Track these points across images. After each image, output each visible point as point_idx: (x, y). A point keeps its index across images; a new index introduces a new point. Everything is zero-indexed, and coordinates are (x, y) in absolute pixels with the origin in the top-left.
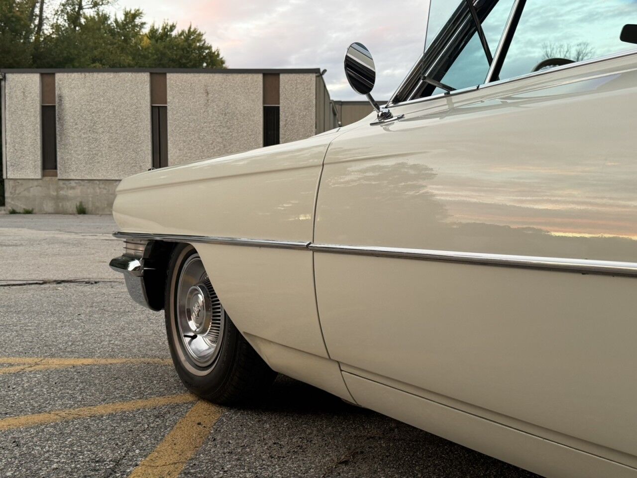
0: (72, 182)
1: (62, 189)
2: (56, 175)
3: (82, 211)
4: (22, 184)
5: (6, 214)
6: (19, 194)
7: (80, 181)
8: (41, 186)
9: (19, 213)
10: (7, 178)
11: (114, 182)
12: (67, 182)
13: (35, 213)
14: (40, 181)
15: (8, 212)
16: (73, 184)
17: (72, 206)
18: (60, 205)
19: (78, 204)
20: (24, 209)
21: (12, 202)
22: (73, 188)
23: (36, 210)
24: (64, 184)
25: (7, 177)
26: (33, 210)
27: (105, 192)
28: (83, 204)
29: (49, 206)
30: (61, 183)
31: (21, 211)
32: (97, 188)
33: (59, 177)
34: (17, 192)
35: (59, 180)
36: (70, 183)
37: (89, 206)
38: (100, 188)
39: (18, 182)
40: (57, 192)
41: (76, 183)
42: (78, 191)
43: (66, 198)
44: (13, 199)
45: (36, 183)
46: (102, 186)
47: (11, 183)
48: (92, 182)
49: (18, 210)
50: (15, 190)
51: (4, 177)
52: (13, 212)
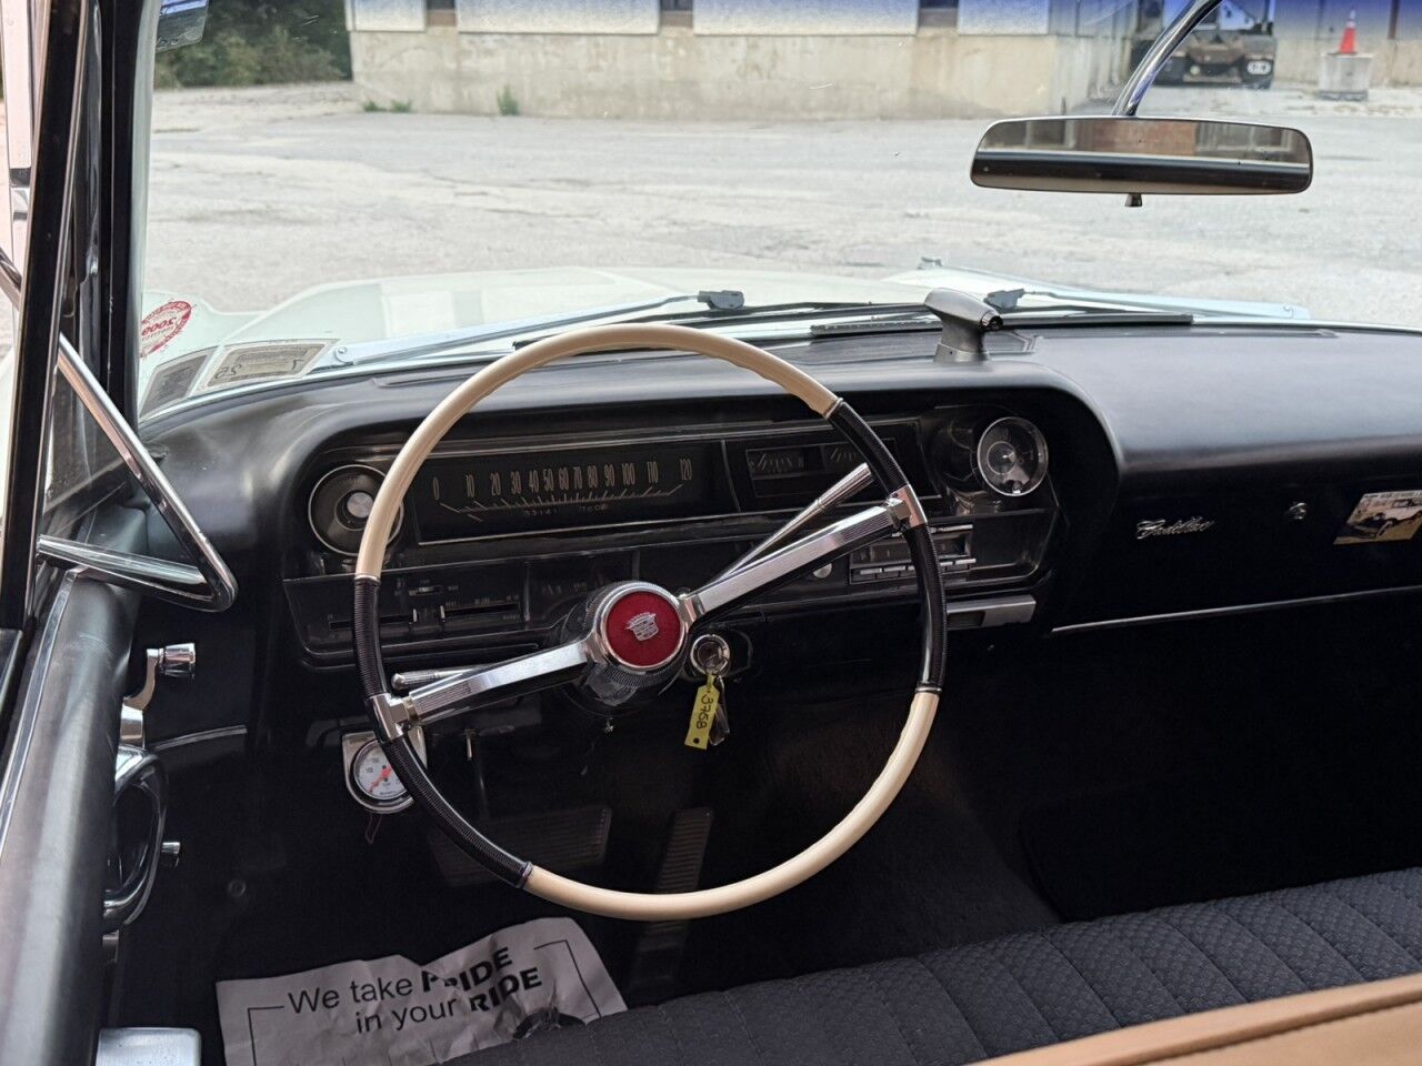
0: (487, 38)
1: (467, 54)
2: (453, 22)
3: (510, 108)
4: (385, 43)
5: (358, 112)
6: (381, 65)
7: (504, 37)
8: (424, 48)
9: (384, 110)
10: (355, 30)
11: (574, 38)
12: (476, 38)
13: (415, 112)
14: (422, 37)
15: (361, 108)
16: (490, 42)
17: (487, 95)
18: (466, 94)
19: (502, 92)
20: (393, 102)
21: (370, 86)
22: (489, 53)
23: (416, 105)
24: (471, 42)
25: (354, 25)
26: (410, 104)
27: (556, 62)
28: (512, 91)
29: (442, 96)
30: (465, 40)
31: (388, 105)
32: (540, 55)
33: (461, 26)
34: (377, 61)
35: (461, 33)
36: (483, 42)
37: (524, 98)
38: (546, 53)
39: (379, 40)
40: (459, 63)
41: (496, 41)
42: (500, 61)
43: (474, 78)
44: (369, 77)
45: (413, 40)
46: (550, 48)
47: (364, 39)
48: (529, 38)
49: (380, 103)
50: (373, 57)
51: (349, 26)
52: (371, 108)
